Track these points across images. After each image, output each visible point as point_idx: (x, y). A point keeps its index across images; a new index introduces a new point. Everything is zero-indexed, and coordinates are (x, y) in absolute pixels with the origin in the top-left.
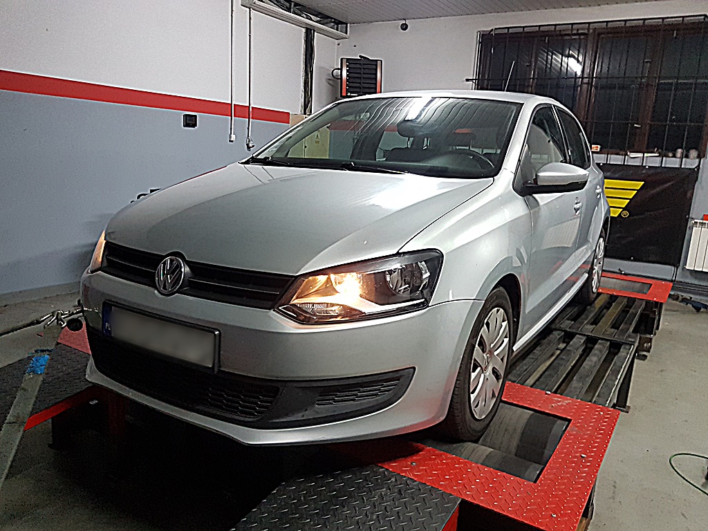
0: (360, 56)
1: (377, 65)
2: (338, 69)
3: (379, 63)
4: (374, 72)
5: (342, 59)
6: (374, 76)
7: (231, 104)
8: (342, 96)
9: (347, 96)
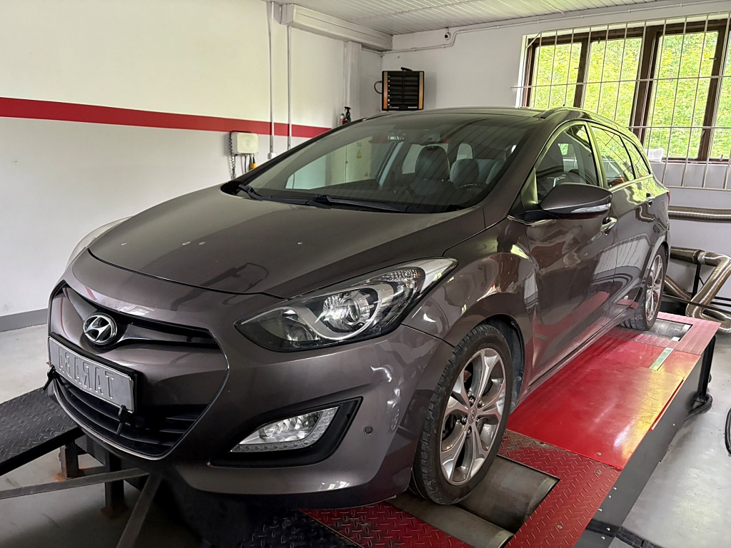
0: (402, 68)
1: (418, 76)
2: (380, 82)
3: (421, 74)
4: (416, 84)
5: (383, 72)
6: (416, 88)
7: (271, 123)
8: (383, 110)
9: (388, 110)
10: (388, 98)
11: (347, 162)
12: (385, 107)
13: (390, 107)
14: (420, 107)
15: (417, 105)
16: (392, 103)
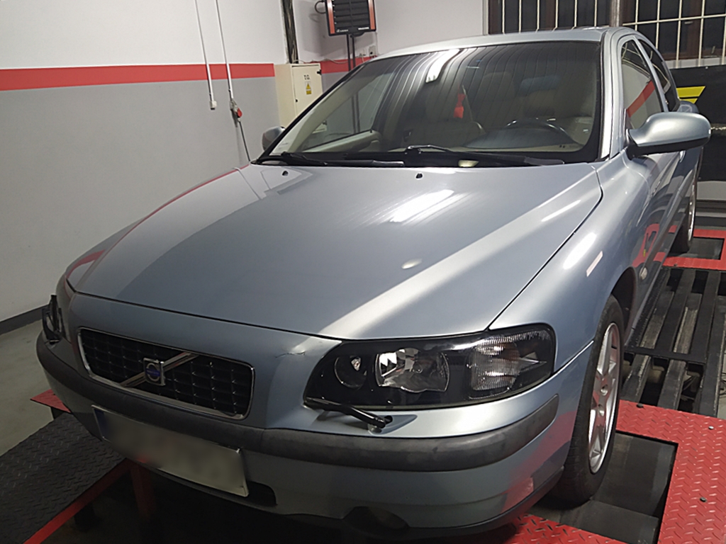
2: (322, 1)
4: (364, 0)
6: (364, 4)
7: (206, 65)
8: (330, 35)
9: (337, 34)
10: (335, 21)
11: (297, 101)
12: (333, 32)
13: (338, 31)
14: (373, 28)
15: (369, 25)
16: (340, 25)
